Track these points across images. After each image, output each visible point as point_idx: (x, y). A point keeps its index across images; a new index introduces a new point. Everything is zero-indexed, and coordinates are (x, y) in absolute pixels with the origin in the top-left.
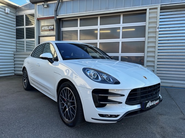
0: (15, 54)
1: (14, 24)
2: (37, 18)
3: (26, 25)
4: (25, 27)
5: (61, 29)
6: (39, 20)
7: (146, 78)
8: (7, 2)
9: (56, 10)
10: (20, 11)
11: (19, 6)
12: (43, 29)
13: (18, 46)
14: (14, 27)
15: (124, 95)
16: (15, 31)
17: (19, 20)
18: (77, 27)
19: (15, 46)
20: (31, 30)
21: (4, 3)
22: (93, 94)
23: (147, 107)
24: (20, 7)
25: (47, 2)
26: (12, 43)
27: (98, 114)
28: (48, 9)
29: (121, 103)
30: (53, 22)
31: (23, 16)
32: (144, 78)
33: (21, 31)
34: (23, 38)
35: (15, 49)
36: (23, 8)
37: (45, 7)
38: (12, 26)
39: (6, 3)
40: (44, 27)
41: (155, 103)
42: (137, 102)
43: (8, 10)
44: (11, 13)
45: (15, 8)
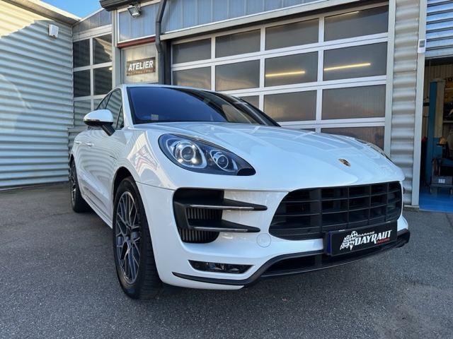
0: (70, 131)
1: (69, 62)
2: (118, 44)
3: (95, 63)
4: (92, 67)
5: (173, 66)
6: (121, 48)
7: (346, 163)
8: (52, 12)
9: (158, 20)
10: (81, 31)
11: (80, 18)
12: (130, 69)
13: (77, 114)
14: (69, 69)
15: (263, 208)
16: (72, 78)
17: (80, 52)
18: (210, 58)
19: (70, 113)
20: (104, 74)
21: (47, 12)
22: (176, 203)
23: (342, 247)
24: (82, 21)
25: (140, 3)
26: (64, 105)
27: (189, 261)
28: (142, 19)
29: (256, 230)
30: (153, 50)
31: (87, 42)
32: (342, 164)
33: (83, 78)
34: (89, 94)
35: (70, 119)
36: (89, 23)
37: (134, 17)
38: (64, 67)
39: (51, 14)
40: (134, 65)
41: (375, 238)
42: (309, 231)
43: (54, 30)
44: (61, 37)
45: (72, 25)
